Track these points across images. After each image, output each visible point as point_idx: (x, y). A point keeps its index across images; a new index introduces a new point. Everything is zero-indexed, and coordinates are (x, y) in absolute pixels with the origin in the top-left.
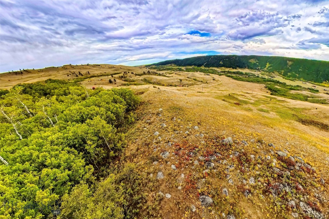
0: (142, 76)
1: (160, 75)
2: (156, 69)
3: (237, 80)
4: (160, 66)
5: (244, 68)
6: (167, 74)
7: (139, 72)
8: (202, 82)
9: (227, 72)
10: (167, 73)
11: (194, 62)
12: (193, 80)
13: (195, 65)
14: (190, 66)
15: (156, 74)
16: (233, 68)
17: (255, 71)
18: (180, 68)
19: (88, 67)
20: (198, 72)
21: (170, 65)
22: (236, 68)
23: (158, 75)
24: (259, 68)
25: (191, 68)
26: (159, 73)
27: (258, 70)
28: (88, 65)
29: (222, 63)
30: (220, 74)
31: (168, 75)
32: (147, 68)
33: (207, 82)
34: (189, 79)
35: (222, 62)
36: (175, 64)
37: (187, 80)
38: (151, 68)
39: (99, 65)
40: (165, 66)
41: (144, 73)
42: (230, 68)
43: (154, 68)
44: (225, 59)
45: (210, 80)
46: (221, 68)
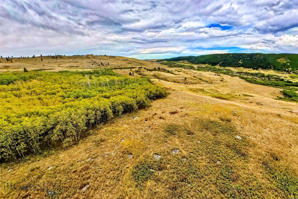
0: (153, 72)
1: (168, 72)
2: (167, 65)
3: (249, 82)
4: (172, 62)
5: (268, 70)
6: (175, 71)
7: (150, 67)
8: (207, 81)
9: (244, 73)
10: (177, 70)
11: (209, 60)
12: (198, 79)
13: (209, 63)
14: (204, 64)
15: (165, 71)
16: (254, 69)
17: (283, 73)
18: (192, 65)
19: (105, 58)
20: (210, 72)
21: (182, 61)
22: (257, 69)
23: (166, 72)
24: (290, 69)
25: (204, 66)
26: (168, 70)
27: (288, 71)
28: (105, 56)
29: (241, 63)
30: (233, 76)
31: (176, 73)
32: (158, 63)
33: (211, 83)
34: (195, 78)
35: (241, 61)
36: (188, 61)
37: (192, 79)
38: (162, 64)
39: (115, 57)
40: (178, 62)
41: (155, 69)
42: (250, 68)
43: (166, 64)
44: (246, 58)
45: (217, 81)
46: (239, 68)
